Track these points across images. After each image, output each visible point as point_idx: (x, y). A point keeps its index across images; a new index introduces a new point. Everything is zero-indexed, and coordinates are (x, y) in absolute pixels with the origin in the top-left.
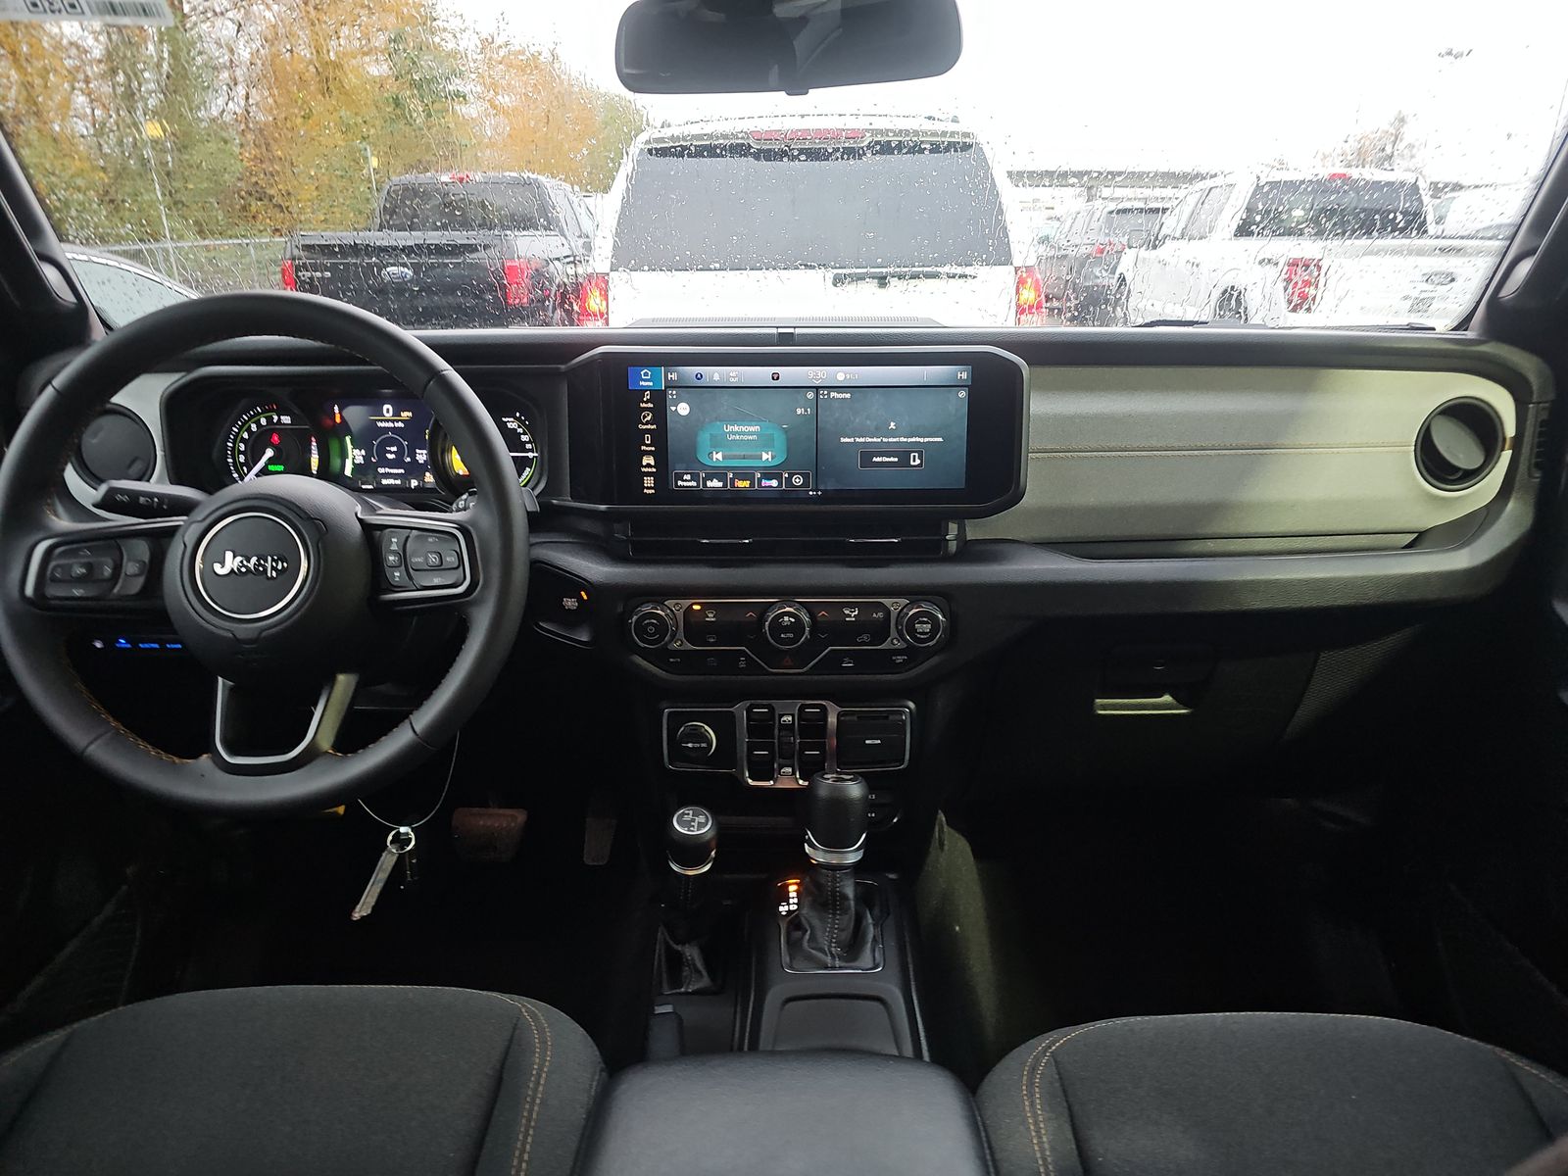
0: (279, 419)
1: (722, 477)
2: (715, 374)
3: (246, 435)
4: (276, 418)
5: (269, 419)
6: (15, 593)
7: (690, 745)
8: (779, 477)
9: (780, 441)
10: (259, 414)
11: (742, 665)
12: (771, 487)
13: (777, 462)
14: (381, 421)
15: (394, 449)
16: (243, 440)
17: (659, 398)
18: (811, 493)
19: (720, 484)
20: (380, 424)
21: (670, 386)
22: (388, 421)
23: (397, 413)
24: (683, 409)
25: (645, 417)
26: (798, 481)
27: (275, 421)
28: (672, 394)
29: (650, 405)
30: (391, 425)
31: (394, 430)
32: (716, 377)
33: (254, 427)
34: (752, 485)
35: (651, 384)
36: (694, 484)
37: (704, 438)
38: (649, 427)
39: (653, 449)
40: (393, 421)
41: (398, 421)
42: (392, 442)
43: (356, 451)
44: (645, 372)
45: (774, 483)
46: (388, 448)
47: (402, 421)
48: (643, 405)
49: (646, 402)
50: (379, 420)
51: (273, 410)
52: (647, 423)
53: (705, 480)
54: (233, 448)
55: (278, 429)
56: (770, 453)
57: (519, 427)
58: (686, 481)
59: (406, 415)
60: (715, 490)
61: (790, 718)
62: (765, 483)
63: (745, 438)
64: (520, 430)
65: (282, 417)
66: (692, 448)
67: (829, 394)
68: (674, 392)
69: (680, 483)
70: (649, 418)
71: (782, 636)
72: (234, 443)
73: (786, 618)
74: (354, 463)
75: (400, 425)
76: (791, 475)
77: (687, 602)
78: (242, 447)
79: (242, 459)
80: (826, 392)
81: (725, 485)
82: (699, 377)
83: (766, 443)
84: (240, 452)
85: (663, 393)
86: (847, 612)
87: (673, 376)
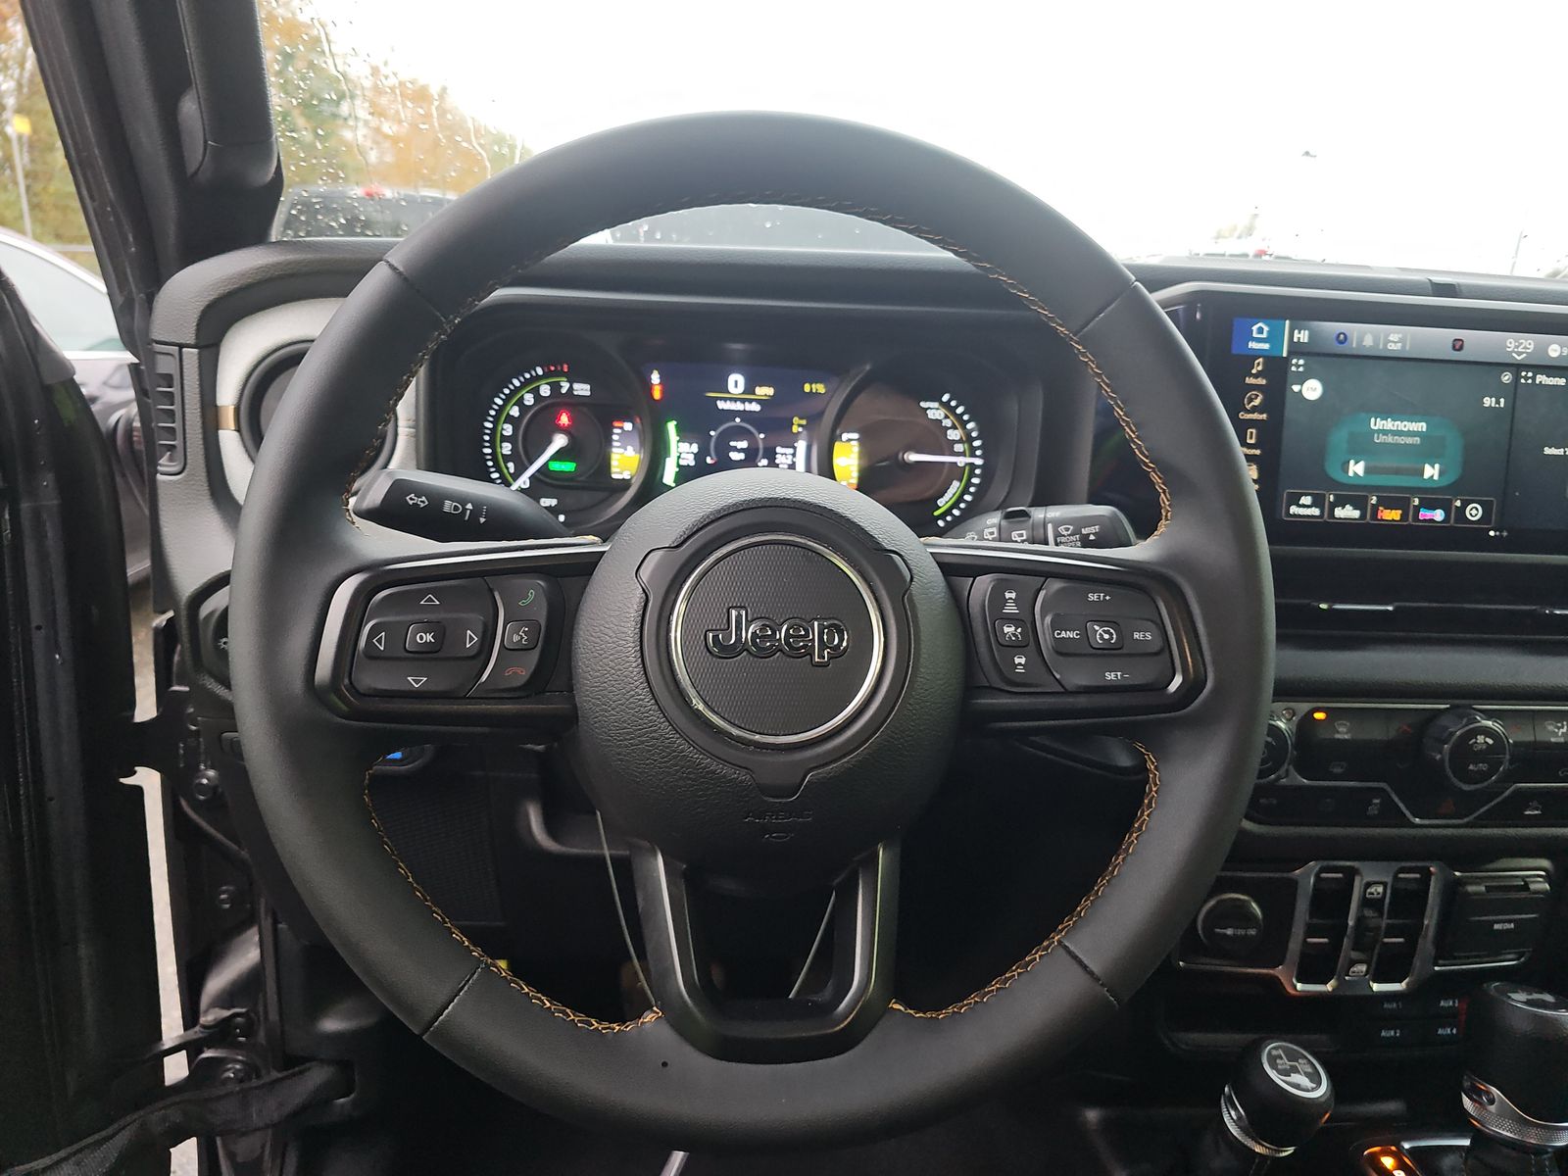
0: (571, 389)
1: (1359, 503)
2: (1366, 336)
3: (515, 412)
4: (565, 386)
5: (556, 387)
6: (297, 684)
7: (1229, 932)
8: (1446, 506)
9: (1454, 446)
10: (538, 378)
11: (1373, 811)
12: (1432, 521)
13: (1445, 482)
14: (725, 399)
15: (744, 444)
16: (509, 419)
17: (1277, 370)
18: (1492, 533)
19: (1356, 514)
20: (721, 405)
21: (1297, 350)
22: (735, 400)
23: (749, 389)
24: (1312, 390)
25: (1251, 400)
26: (1474, 512)
27: (564, 391)
28: (1298, 364)
29: (1262, 381)
30: (739, 406)
31: (743, 414)
32: (1368, 341)
33: (529, 400)
34: (1404, 517)
35: (1266, 346)
36: (1316, 511)
37: (1339, 438)
38: (1255, 416)
39: (1258, 452)
40: (743, 401)
41: (750, 401)
42: (740, 433)
43: (685, 447)
44: (1260, 329)
45: (1439, 515)
46: (732, 444)
47: (758, 401)
48: (1249, 380)
49: (1256, 376)
50: (721, 399)
51: (561, 374)
52: (1254, 410)
53: (1333, 506)
54: (494, 430)
55: (571, 402)
56: (1437, 466)
57: (946, 417)
58: (1304, 506)
59: (765, 392)
60: (1347, 524)
61: (1380, 889)
62: (1425, 514)
63: (1401, 440)
64: (947, 423)
65: (576, 386)
66: (1319, 454)
67: (1534, 378)
68: (1301, 362)
69: (1293, 510)
70: (1257, 402)
71: (1471, 767)
72: (495, 423)
73: (1481, 739)
74: (679, 466)
75: (755, 407)
76: (1465, 504)
77: (1303, 707)
78: (508, 430)
79: (507, 448)
80: (1530, 374)
81: (1363, 516)
82: (1341, 339)
83: (1430, 449)
84: (504, 439)
85: (1286, 361)
86: (1551, 728)
87: (1303, 336)
